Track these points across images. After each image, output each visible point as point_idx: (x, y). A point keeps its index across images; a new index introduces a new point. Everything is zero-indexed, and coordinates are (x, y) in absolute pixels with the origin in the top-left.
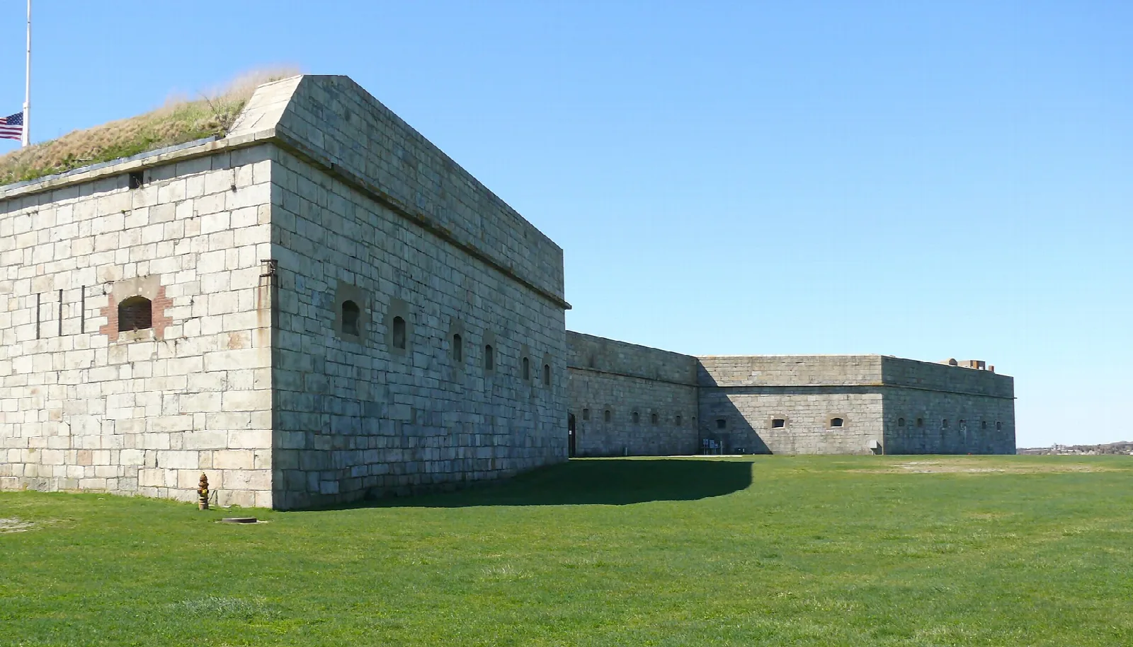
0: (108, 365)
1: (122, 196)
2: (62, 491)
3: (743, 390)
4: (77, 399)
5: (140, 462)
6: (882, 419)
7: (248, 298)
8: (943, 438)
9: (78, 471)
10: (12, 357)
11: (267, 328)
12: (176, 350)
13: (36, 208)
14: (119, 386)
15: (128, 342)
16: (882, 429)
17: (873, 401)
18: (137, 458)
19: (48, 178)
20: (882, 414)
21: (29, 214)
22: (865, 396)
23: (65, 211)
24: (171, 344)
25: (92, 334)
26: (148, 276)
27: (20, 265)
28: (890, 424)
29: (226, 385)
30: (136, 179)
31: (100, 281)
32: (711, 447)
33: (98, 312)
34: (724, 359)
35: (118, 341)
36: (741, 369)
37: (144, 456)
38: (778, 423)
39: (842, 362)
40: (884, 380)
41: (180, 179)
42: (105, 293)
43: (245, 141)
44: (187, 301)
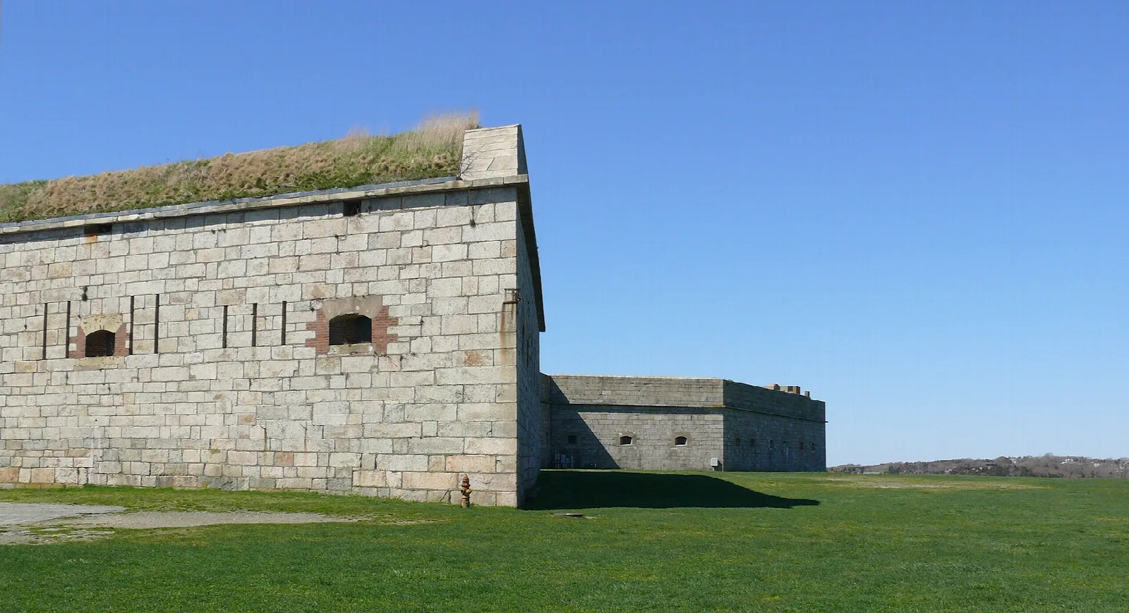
0: (315, 375)
1: (337, 222)
2: (255, 489)
3: (593, 408)
4: (275, 405)
5: (356, 463)
6: (722, 439)
7: (489, 322)
8: (770, 458)
9: (277, 472)
10: (190, 364)
11: (512, 348)
12: (401, 364)
13: (224, 225)
14: (330, 395)
15: (342, 355)
16: (722, 447)
17: (715, 422)
18: (352, 461)
19: (246, 200)
20: (722, 434)
21: (214, 232)
22: (707, 417)
23: (260, 230)
24: (396, 360)
25: (294, 345)
26: (369, 296)
27: (201, 278)
28: (729, 444)
29: (462, 397)
30: (352, 208)
31: (305, 297)
32: (563, 461)
33: (304, 326)
34: (576, 378)
35: (329, 353)
36: (592, 388)
37: (361, 459)
38: (626, 440)
39: (687, 385)
40: (725, 403)
41: (407, 211)
42: (313, 310)
43: (492, 183)
44: (417, 320)
